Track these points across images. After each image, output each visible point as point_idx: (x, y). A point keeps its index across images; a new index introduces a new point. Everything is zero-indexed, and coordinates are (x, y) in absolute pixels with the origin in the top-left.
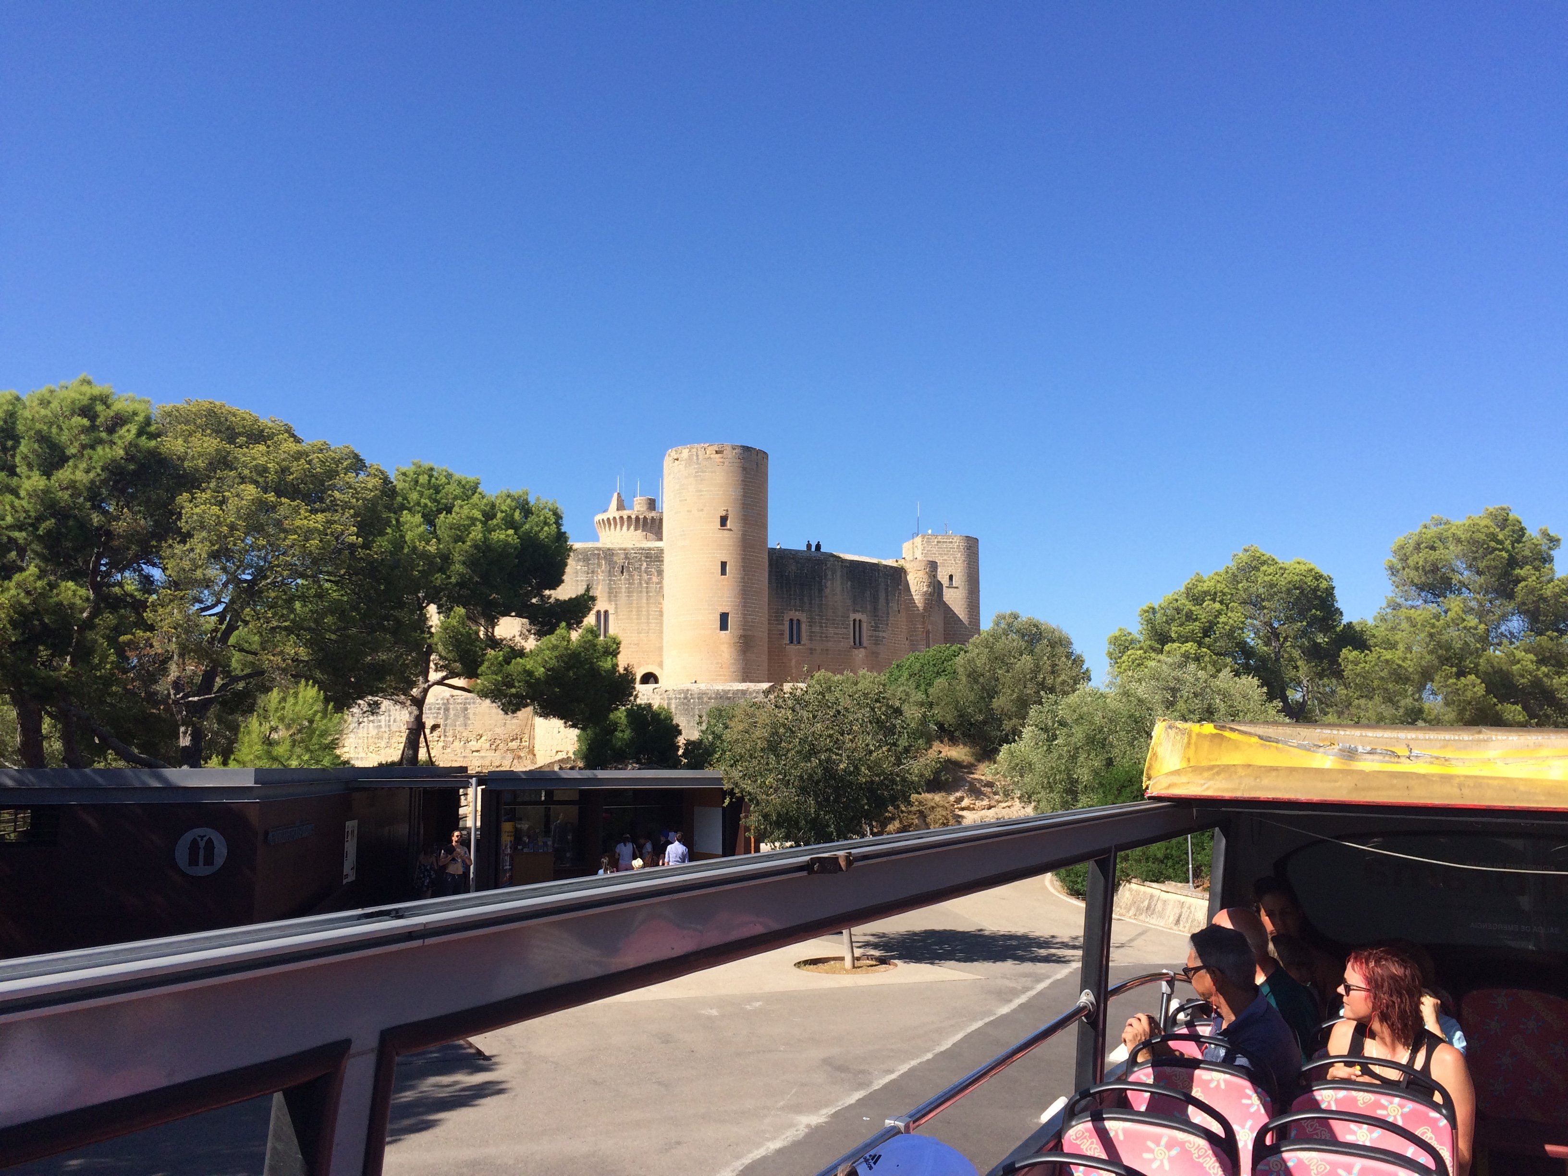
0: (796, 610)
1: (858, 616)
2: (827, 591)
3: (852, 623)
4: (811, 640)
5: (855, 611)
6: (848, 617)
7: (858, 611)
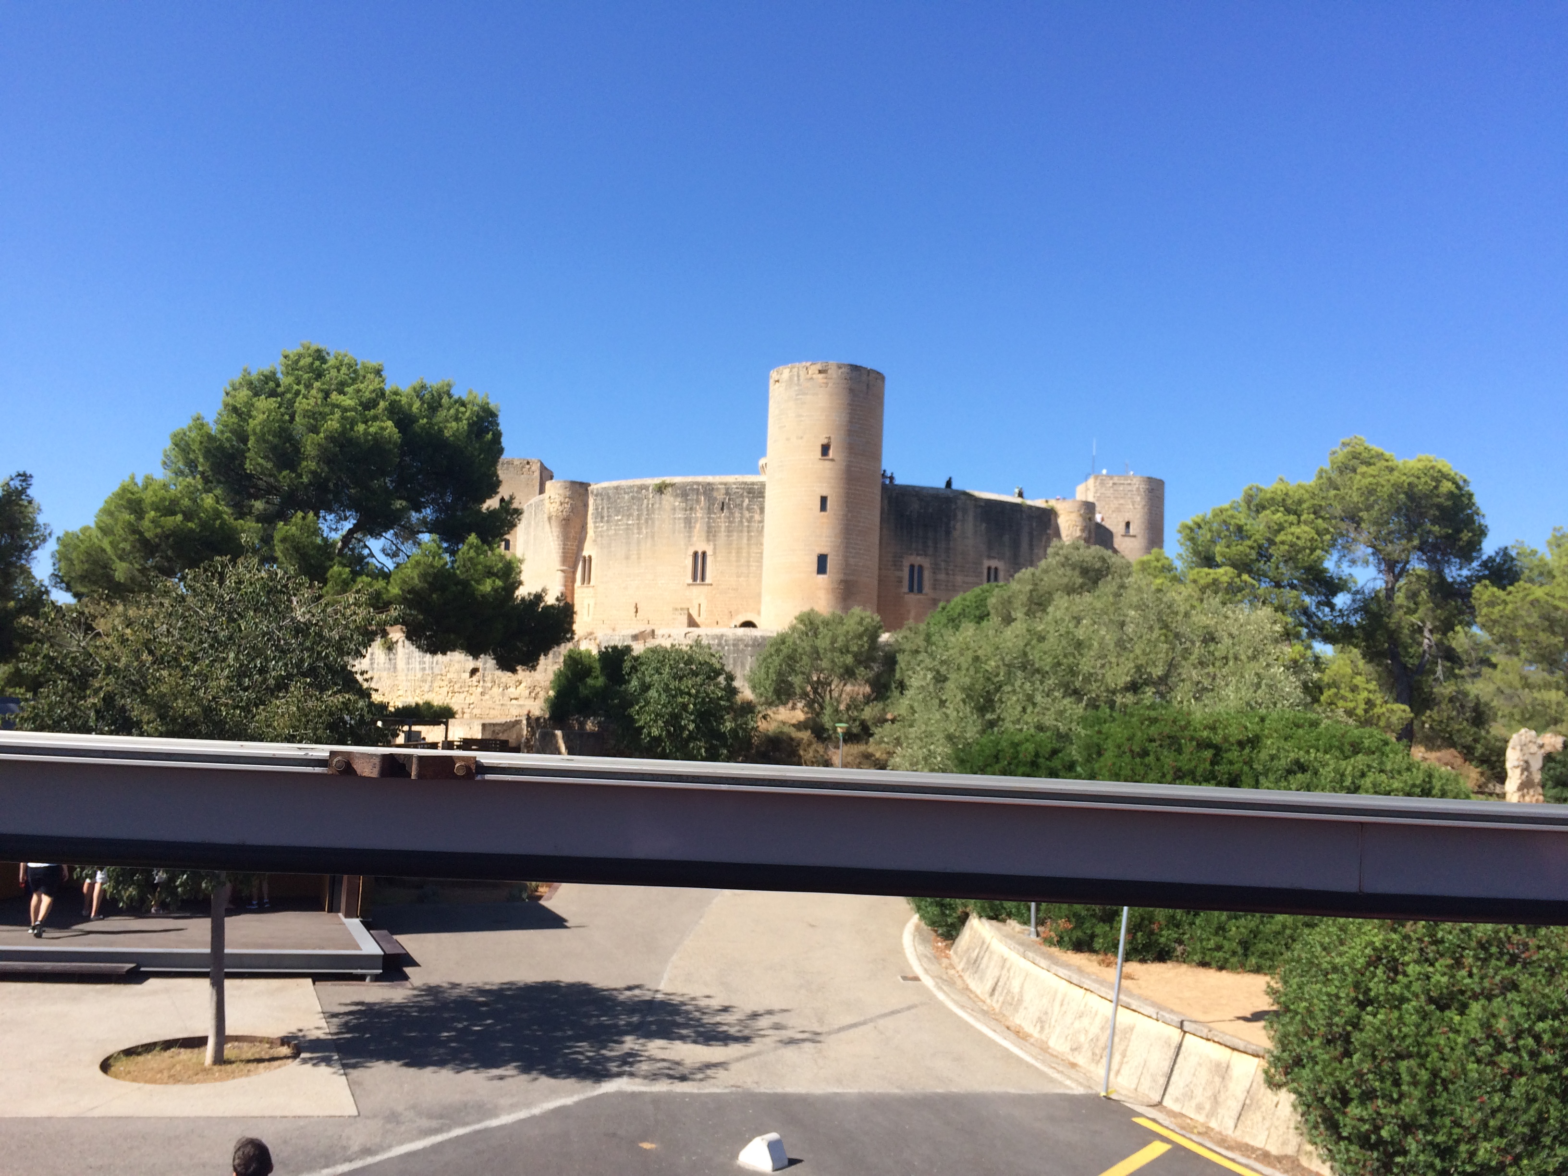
0: (918, 555)
1: (994, 563)
2: (956, 534)
3: (985, 572)
4: (934, 589)
5: (989, 557)
6: (981, 564)
7: (994, 558)
